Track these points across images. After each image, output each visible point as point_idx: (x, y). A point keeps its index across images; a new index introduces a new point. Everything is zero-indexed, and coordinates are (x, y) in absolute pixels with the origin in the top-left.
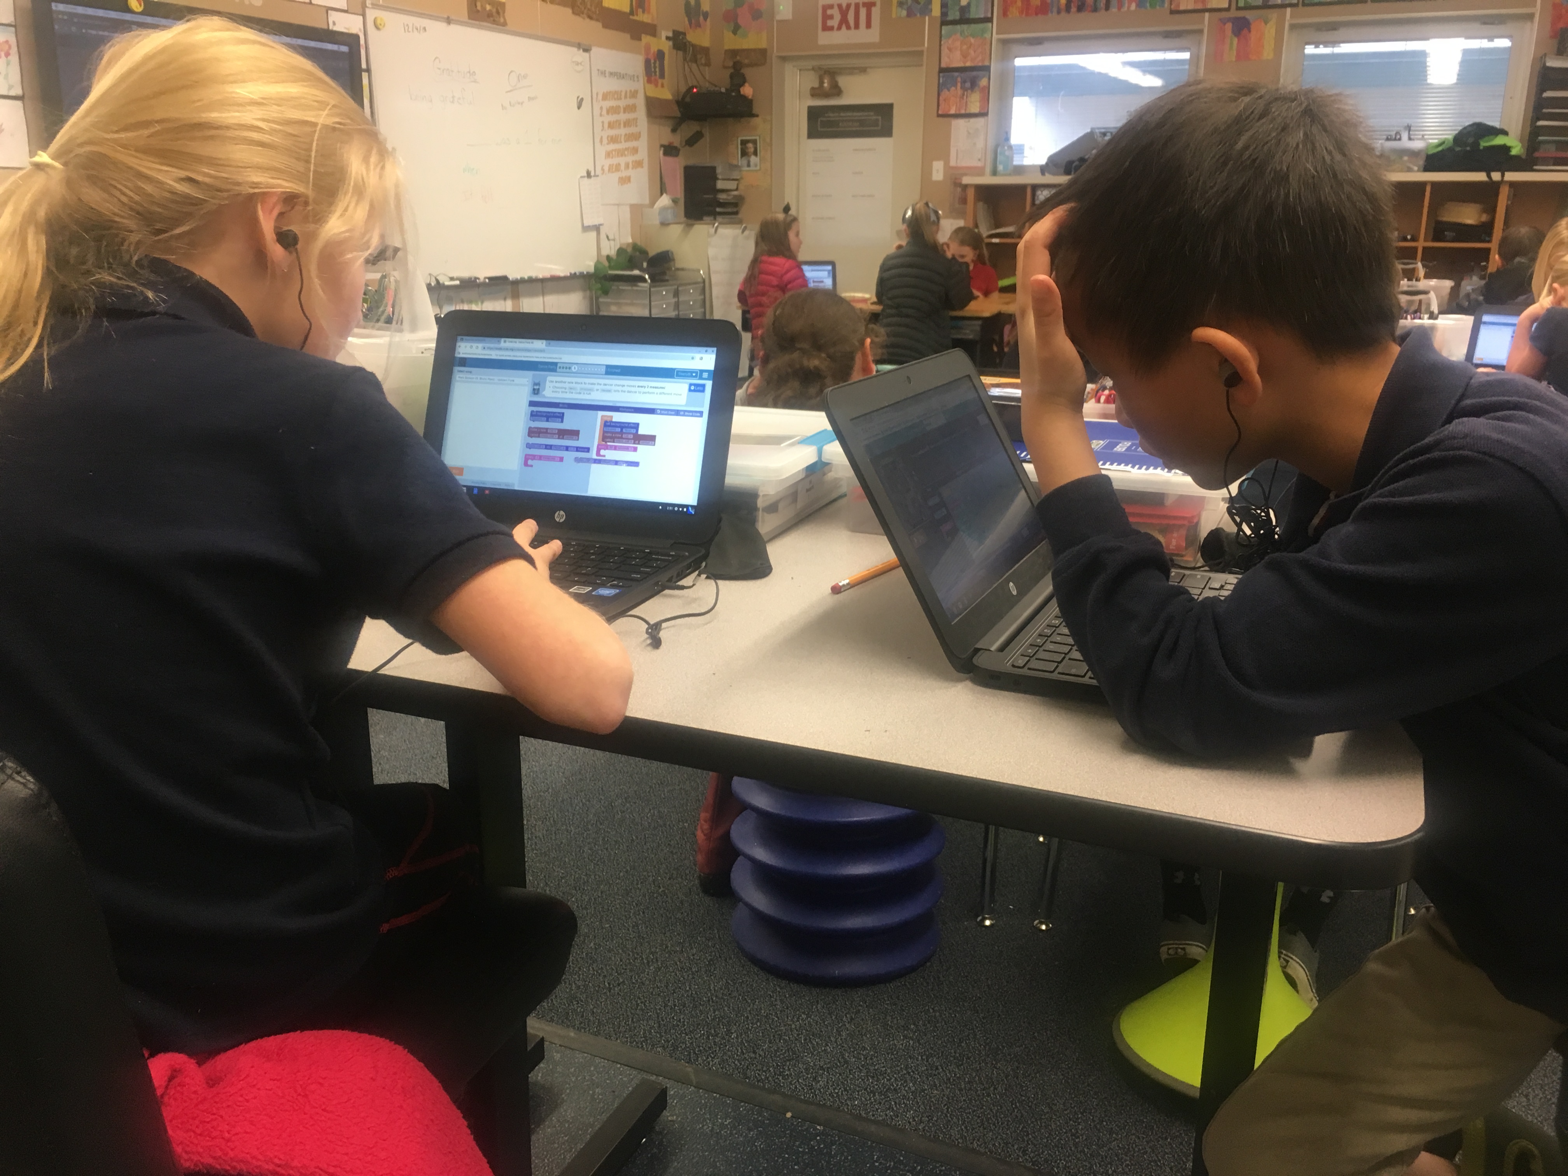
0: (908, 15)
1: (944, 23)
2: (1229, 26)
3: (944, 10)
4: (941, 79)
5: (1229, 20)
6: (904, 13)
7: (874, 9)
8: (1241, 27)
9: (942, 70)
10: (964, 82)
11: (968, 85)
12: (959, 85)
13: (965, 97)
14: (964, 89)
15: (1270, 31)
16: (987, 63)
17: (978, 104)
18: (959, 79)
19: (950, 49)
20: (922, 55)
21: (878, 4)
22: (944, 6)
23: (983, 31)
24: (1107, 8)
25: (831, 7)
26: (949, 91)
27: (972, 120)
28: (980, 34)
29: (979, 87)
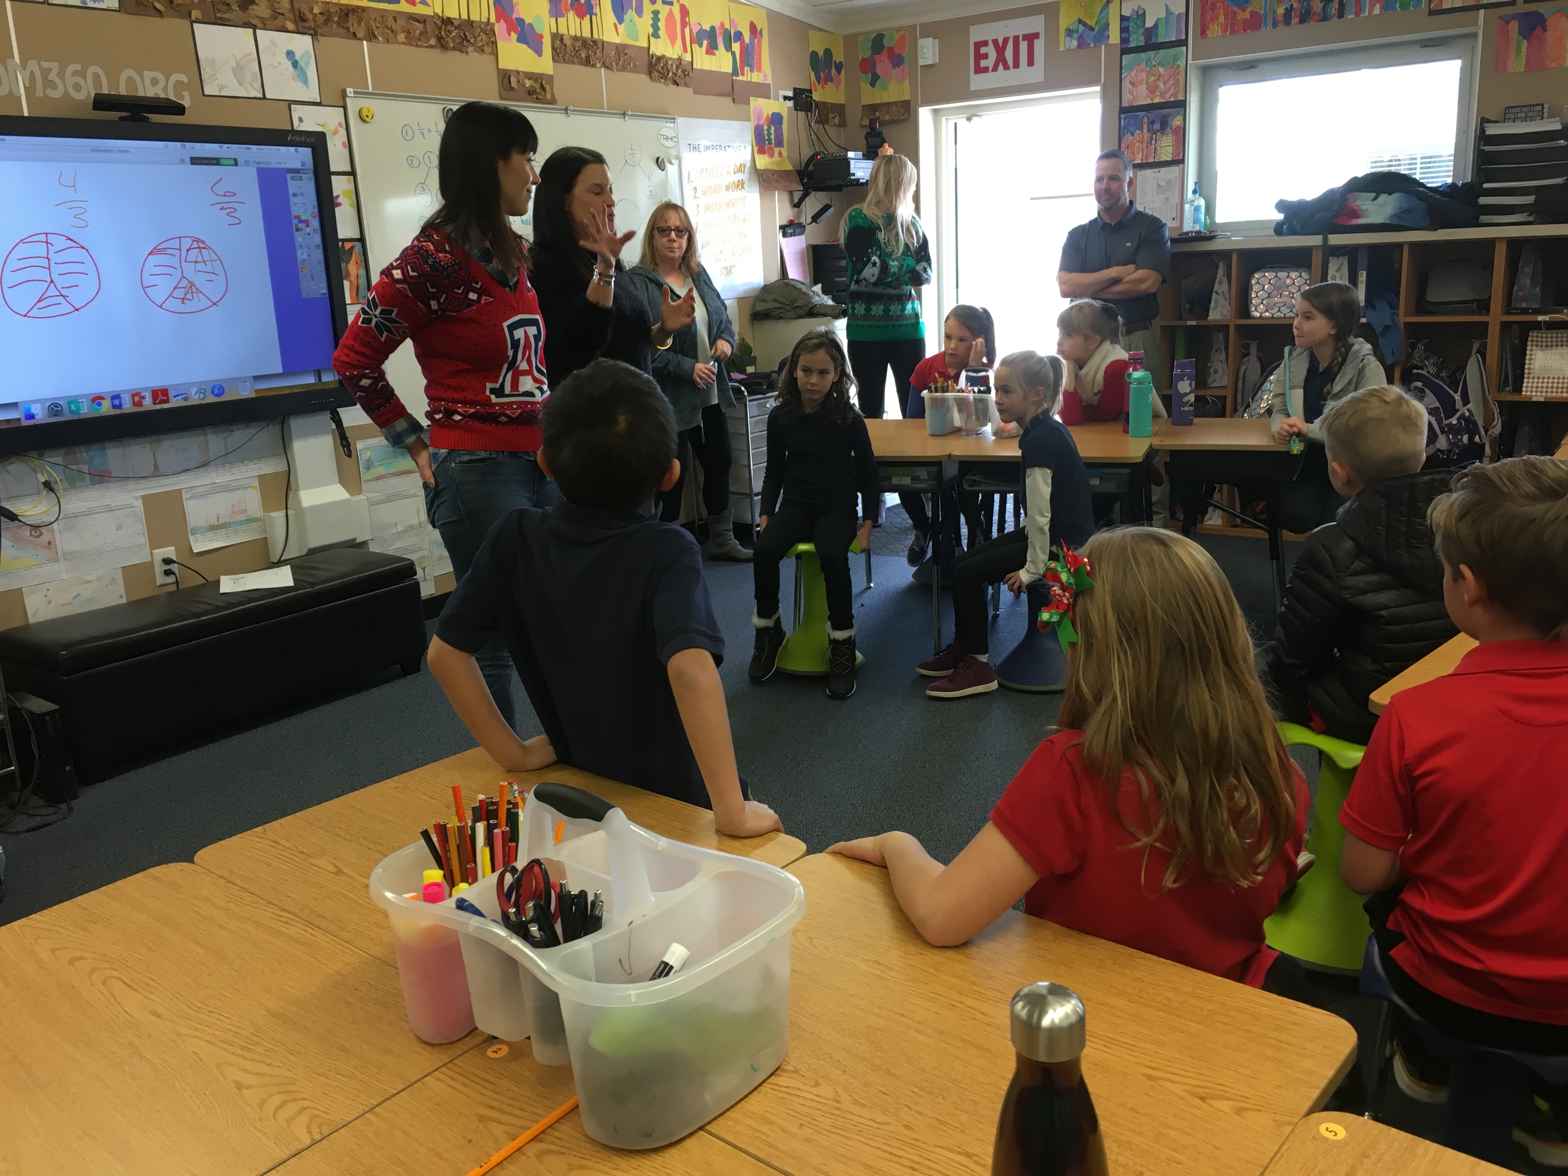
0: (1079, 46)
1: (1125, 51)
2: (1514, 26)
3: (1125, 35)
4: (1122, 121)
5: (1514, 17)
6: (1075, 43)
7: (1036, 41)
8: (1533, 25)
9: (1123, 110)
10: (1152, 123)
11: (1157, 126)
12: (1145, 126)
13: (1154, 142)
14: (1152, 131)
16: (1181, 98)
17: (1170, 150)
18: (1145, 120)
19: (1132, 84)
21: (1042, 35)
22: (1124, 30)
23: (1176, 58)
24: (1341, 15)
25: (985, 43)
26: (1132, 135)
27: (1163, 170)
28: (1171, 62)
29: (1171, 128)
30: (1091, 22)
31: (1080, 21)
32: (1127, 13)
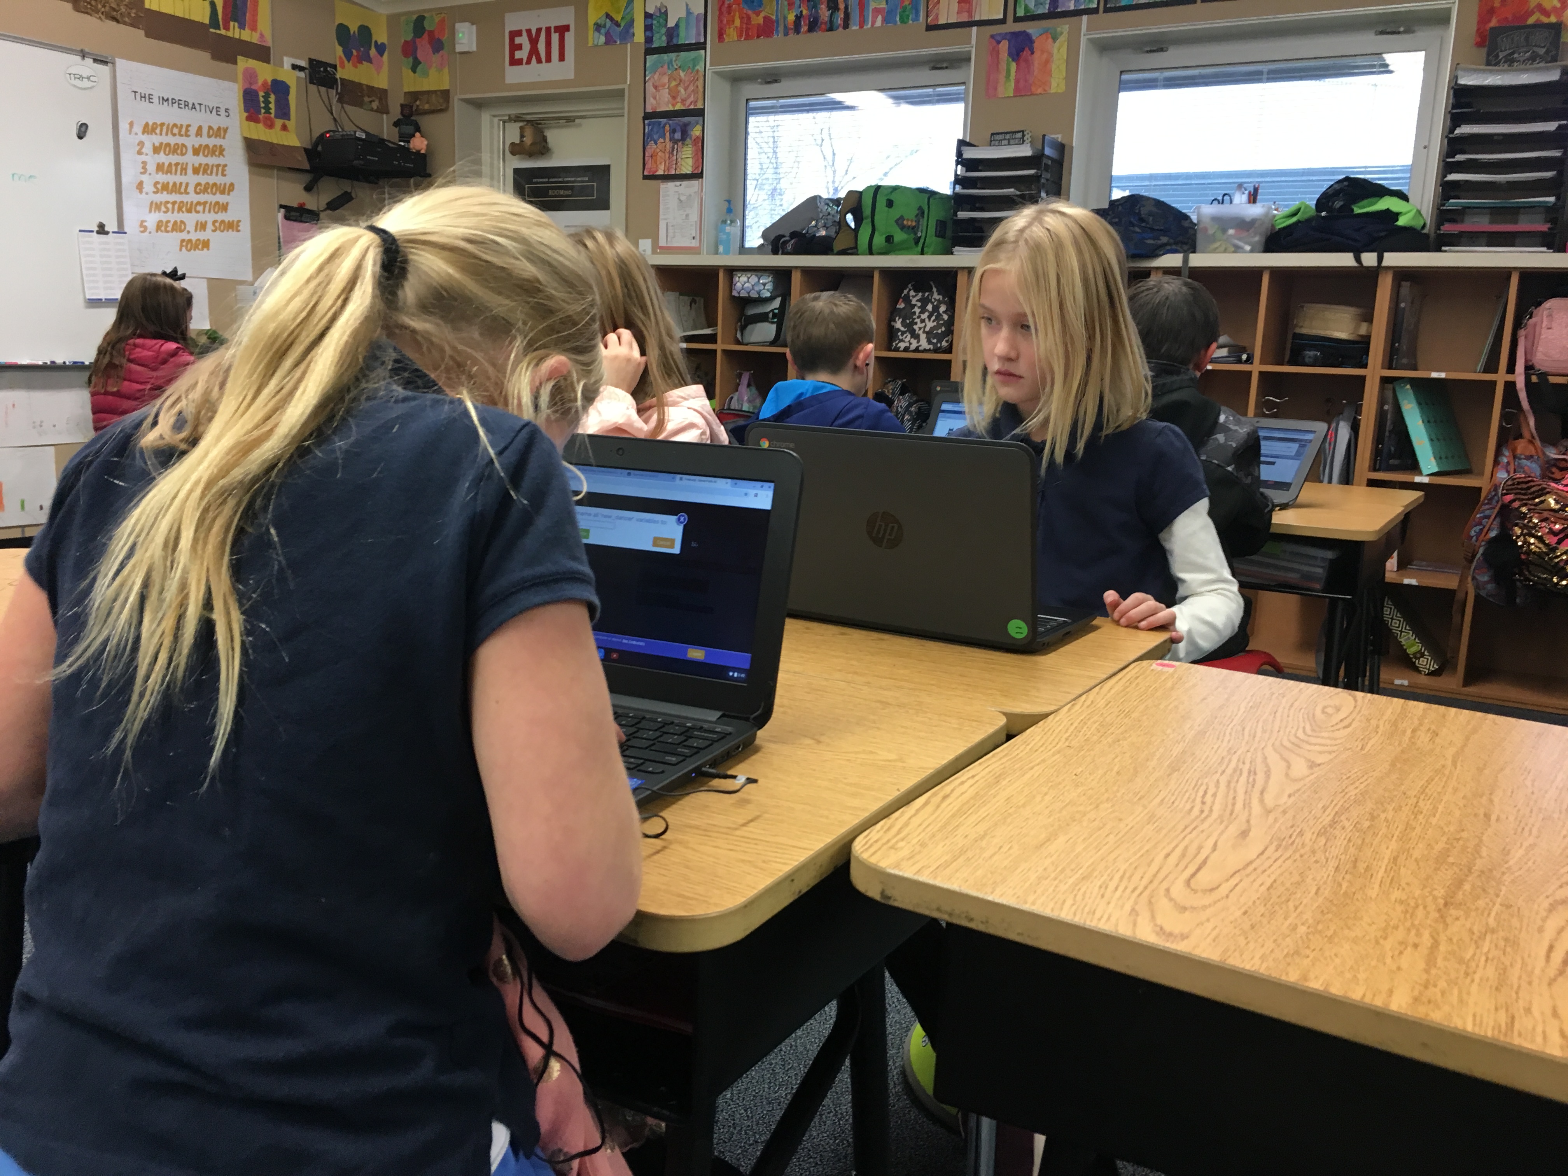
0: (606, 42)
1: (649, 51)
2: (1004, 45)
3: (648, 33)
4: (647, 128)
6: (603, 39)
7: (567, 34)
8: (1021, 46)
9: (647, 116)
10: (673, 131)
11: (678, 136)
12: (668, 134)
13: (675, 152)
14: (674, 141)
15: (1059, 51)
16: (700, 106)
17: (690, 162)
18: (667, 128)
19: (656, 87)
20: (623, 96)
21: (572, 28)
22: (648, 28)
23: (695, 61)
24: (846, 26)
25: (519, 33)
26: (656, 143)
27: (685, 183)
28: (691, 66)
29: (691, 139)
30: (618, 18)
31: (608, 16)
32: (651, 10)
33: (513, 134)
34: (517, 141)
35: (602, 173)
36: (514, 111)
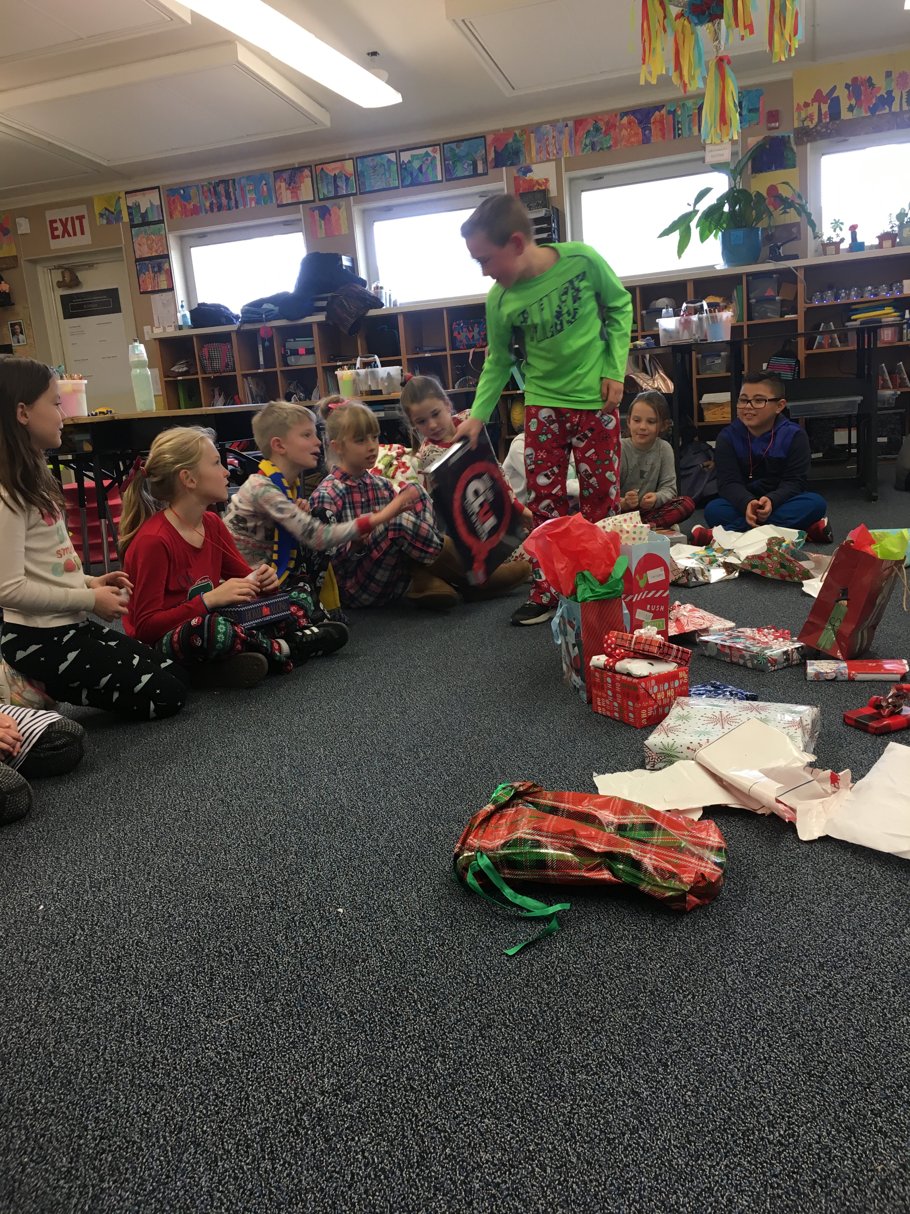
0: (107, 223)
1: (133, 226)
2: (316, 212)
3: (131, 217)
4: (138, 267)
5: (317, 208)
6: (105, 221)
7: (84, 220)
8: (324, 213)
9: (137, 260)
10: (153, 267)
11: (156, 269)
12: (150, 270)
13: (156, 278)
14: (154, 272)
15: (342, 213)
16: (166, 253)
17: (165, 282)
18: (150, 266)
19: (140, 245)
20: (122, 250)
21: (86, 217)
22: (130, 214)
23: (160, 230)
24: (237, 207)
25: (55, 221)
26: (144, 274)
27: (164, 294)
28: (158, 232)
29: (164, 270)
30: (112, 210)
31: (106, 209)
32: (130, 204)
33: (57, 276)
34: (61, 280)
35: (113, 294)
36: (56, 263)
